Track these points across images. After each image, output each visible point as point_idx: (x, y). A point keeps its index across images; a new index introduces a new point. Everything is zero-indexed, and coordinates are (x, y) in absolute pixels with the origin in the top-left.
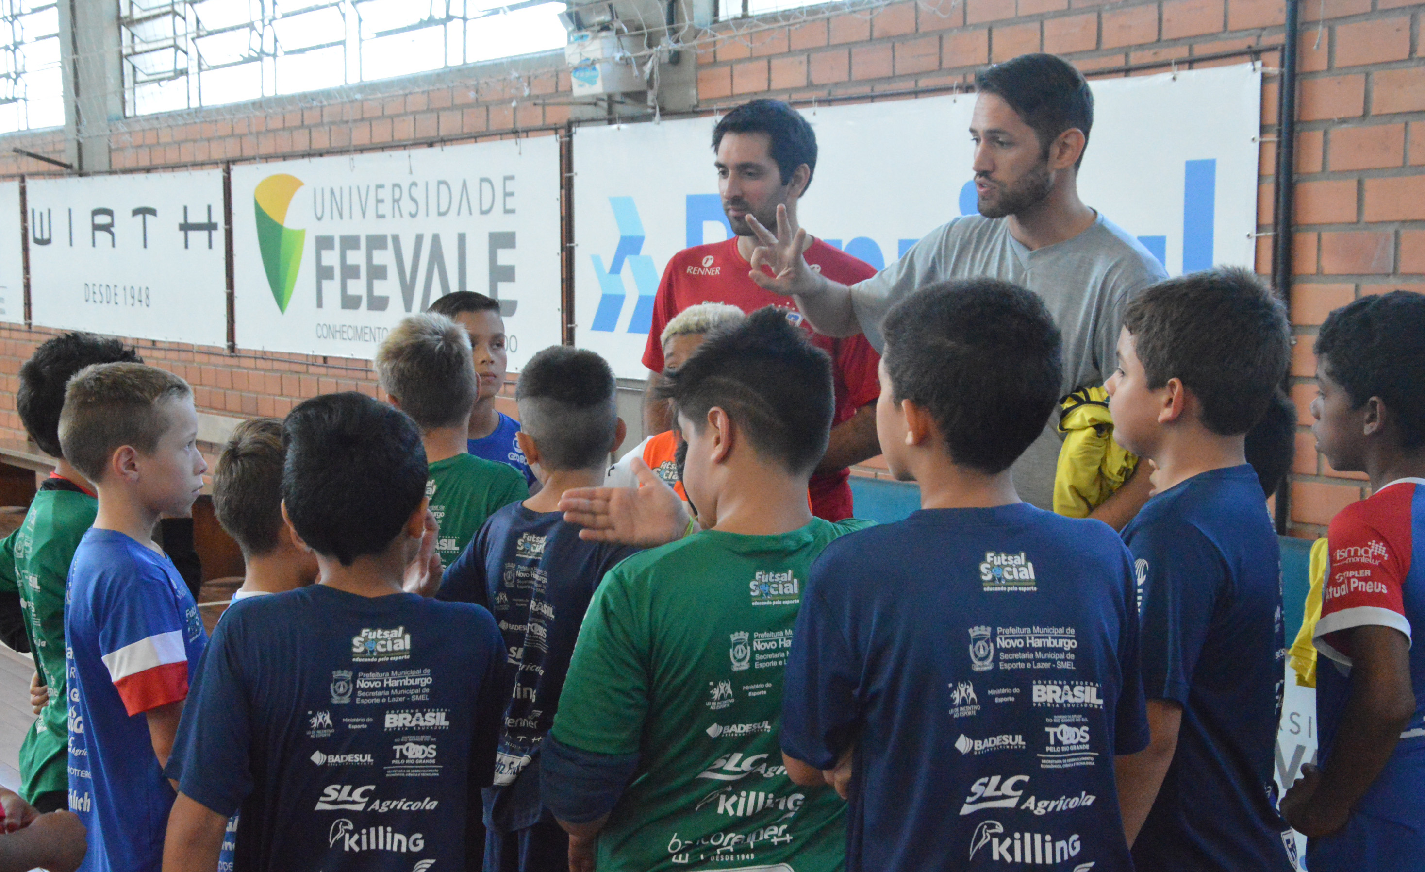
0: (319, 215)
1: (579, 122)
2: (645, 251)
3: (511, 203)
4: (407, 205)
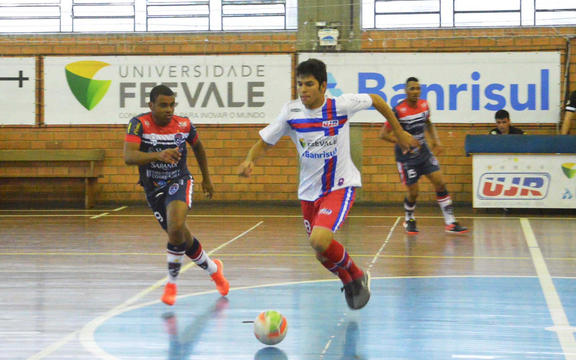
0: (124, 75)
1: (301, 51)
2: (337, 87)
3: (260, 73)
4: (192, 73)
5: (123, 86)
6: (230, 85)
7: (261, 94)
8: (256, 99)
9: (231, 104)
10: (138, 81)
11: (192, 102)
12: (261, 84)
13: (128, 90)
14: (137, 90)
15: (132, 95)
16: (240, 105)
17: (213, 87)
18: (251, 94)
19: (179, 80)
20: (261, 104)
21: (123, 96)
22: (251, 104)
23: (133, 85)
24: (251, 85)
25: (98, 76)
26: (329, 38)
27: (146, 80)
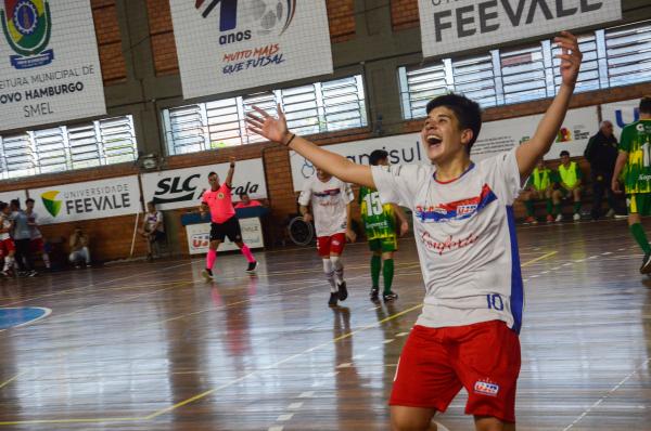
5: (68, 202)
6: (114, 197)
7: (127, 200)
8: (127, 203)
9: (117, 207)
10: (73, 199)
11: (99, 208)
12: (127, 195)
13: (70, 205)
14: (73, 204)
15: (72, 207)
16: (119, 207)
17: (107, 199)
18: (124, 200)
19: (91, 197)
20: (128, 206)
21: (69, 208)
22: (125, 206)
23: (71, 202)
24: (123, 195)
25: (56, 199)
26: (149, 164)
27: (77, 198)
